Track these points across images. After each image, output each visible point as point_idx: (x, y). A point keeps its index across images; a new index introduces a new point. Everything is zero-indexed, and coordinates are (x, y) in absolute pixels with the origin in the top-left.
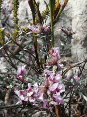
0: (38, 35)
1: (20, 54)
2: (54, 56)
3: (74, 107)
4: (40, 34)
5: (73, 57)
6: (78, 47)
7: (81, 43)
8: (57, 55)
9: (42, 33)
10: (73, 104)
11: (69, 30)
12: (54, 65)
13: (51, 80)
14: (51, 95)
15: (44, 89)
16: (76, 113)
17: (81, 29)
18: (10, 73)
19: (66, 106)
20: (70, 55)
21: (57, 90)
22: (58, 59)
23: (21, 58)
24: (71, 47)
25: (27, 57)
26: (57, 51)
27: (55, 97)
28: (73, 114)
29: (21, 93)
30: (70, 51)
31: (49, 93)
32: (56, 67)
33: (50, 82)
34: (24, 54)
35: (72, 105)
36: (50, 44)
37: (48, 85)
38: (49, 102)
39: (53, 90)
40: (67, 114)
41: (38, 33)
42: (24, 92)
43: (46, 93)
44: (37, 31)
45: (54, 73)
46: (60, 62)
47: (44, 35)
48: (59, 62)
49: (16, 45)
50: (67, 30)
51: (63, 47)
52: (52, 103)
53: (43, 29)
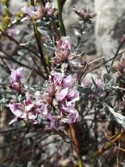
0: (39, 21)
1: (19, 55)
2: (63, 50)
3: (104, 127)
4: (42, 20)
5: (98, 54)
6: (105, 39)
7: (110, 33)
8: (67, 47)
9: (44, 18)
10: (100, 122)
11: (85, 11)
12: (63, 62)
13: (58, 84)
14: (59, 106)
15: (48, 98)
16: (106, 134)
17: (109, 12)
18: (5, 82)
19: (91, 126)
20: (94, 53)
21: (68, 98)
22: (69, 54)
23: (21, 60)
24: (95, 40)
25: (30, 59)
26: (67, 41)
27: (65, 109)
28: (101, 136)
29: (17, 107)
30: (94, 46)
31: (55, 103)
32: (66, 65)
33: (57, 88)
34: (25, 54)
35: (99, 124)
36: (58, 34)
37: (54, 92)
38: (60, 119)
39: (61, 99)
40: (93, 138)
41: (38, 19)
42: (20, 106)
43: (51, 103)
44: (36, 15)
45: (63, 75)
46: (72, 58)
47: (47, 20)
48: (70, 57)
49: (13, 42)
50: (82, 12)
51: (79, 38)
52: (64, 120)
53: (46, 13)
